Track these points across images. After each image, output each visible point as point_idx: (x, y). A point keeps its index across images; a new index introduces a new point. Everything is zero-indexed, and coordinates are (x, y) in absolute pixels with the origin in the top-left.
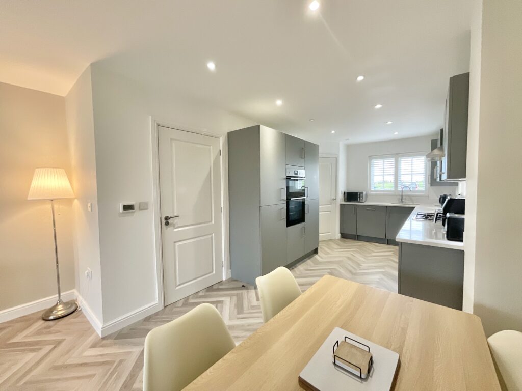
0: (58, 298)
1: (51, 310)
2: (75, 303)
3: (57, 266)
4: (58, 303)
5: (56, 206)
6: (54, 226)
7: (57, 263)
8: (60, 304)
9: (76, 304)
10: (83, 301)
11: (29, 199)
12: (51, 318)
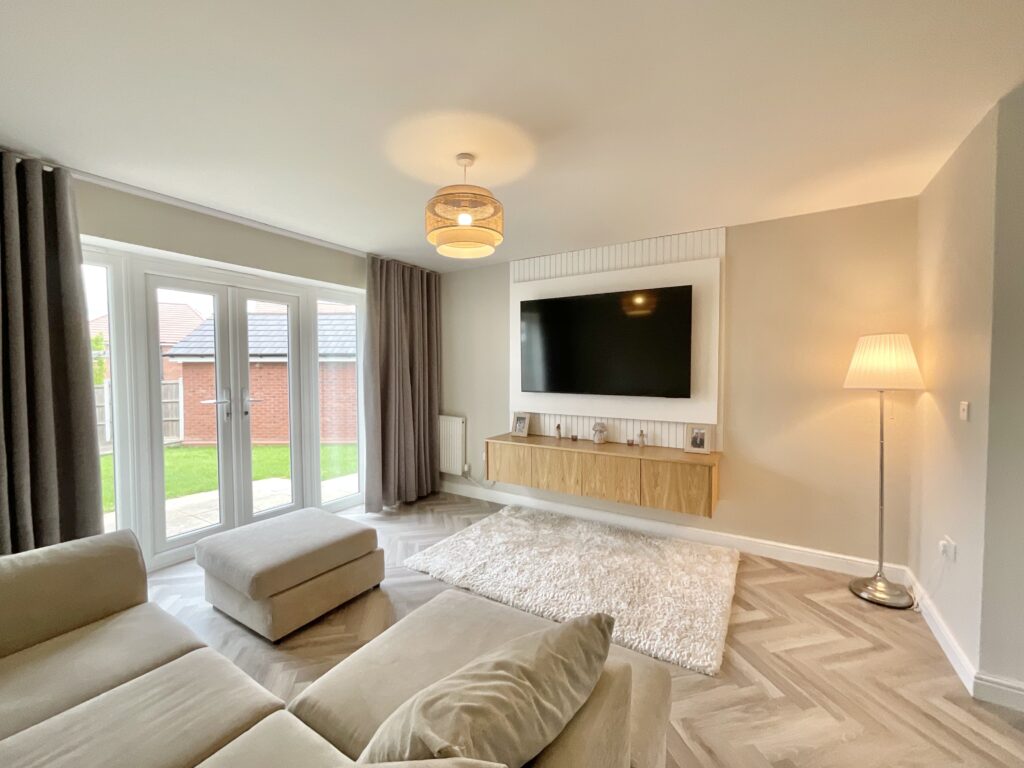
0: (877, 568)
1: (865, 583)
2: (908, 594)
3: (882, 511)
4: (876, 576)
5: (887, 403)
6: (882, 439)
7: (882, 504)
8: (880, 581)
9: (911, 597)
10: (926, 596)
11: (845, 386)
12: (864, 595)
